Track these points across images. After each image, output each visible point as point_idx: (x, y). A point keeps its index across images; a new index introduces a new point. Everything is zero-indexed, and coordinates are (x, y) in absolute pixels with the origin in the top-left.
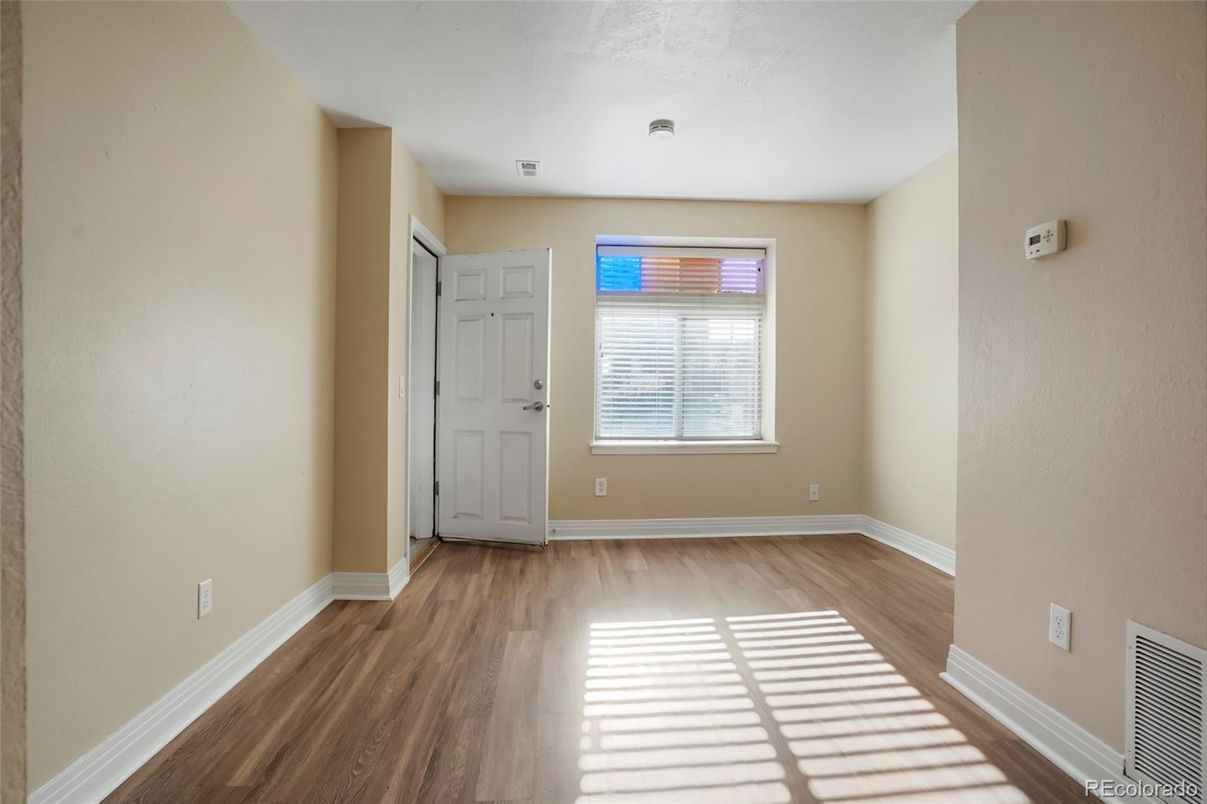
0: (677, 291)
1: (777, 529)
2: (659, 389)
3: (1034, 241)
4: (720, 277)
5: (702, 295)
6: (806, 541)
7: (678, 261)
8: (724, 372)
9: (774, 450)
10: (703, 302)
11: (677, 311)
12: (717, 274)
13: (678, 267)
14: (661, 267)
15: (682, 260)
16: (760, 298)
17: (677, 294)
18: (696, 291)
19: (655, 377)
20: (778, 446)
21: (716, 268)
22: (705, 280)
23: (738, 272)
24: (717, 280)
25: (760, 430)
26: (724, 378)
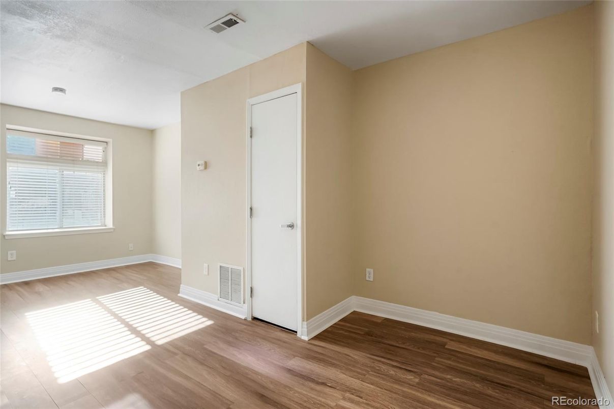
0: (59, 157)
1: (114, 264)
2: (48, 205)
3: (199, 165)
4: (83, 152)
5: (73, 160)
6: (128, 267)
7: (59, 143)
8: (85, 197)
9: (112, 230)
10: (74, 164)
11: (58, 168)
12: (81, 151)
13: (59, 146)
14: (49, 144)
15: (61, 142)
16: (104, 163)
17: (58, 159)
18: (70, 158)
19: (46, 199)
20: (114, 229)
21: (81, 148)
22: (75, 153)
23: (92, 152)
24: (81, 154)
25: (105, 222)
26: (85, 199)
